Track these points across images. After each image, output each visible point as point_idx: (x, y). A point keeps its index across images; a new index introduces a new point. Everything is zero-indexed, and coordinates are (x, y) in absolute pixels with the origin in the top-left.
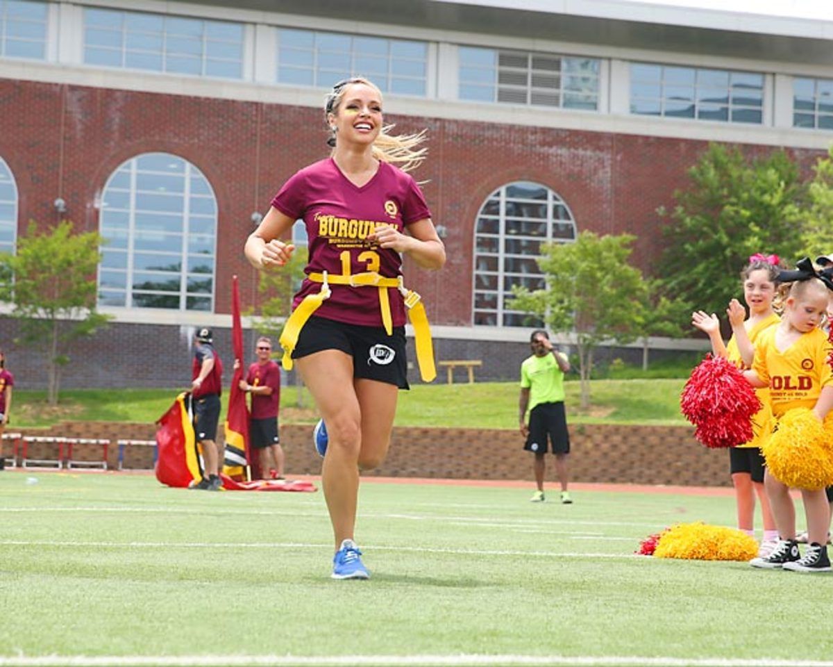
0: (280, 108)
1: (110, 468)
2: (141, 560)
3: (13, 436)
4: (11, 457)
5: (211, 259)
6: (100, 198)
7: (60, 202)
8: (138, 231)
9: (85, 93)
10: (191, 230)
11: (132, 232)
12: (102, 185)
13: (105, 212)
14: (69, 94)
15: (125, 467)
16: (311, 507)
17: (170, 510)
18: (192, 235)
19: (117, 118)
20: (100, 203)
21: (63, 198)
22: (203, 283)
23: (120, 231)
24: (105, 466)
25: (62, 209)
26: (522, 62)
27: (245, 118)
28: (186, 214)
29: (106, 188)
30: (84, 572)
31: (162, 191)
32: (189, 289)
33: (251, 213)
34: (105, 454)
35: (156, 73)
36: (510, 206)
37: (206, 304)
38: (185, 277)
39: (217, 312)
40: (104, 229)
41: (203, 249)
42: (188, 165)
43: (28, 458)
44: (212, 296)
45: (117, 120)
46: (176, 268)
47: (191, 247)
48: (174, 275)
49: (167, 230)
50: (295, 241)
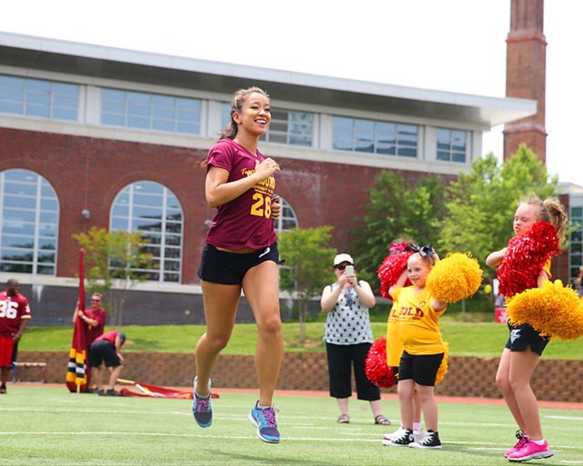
0: (103, 141)
2: (2, 444)
5: (55, 240)
8: (5, 221)
10: (41, 221)
11: (1, 222)
17: (23, 409)
18: (42, 224)
22: (49, 256)
27: (78, 147)
28: (38, 210)
31: (21, 195)
32: (40, 260)
33: (82, 210)
35: (19, 116)
37: (50, 271)
38: (36, 252)
39: (58, 275)
41: (50, 234)
42: (40, 178)
44: (55, 265)
46: (30, 246)
47: (41, 233)
48: (28, 250)
49: (25, 220)
50: (111, 229)
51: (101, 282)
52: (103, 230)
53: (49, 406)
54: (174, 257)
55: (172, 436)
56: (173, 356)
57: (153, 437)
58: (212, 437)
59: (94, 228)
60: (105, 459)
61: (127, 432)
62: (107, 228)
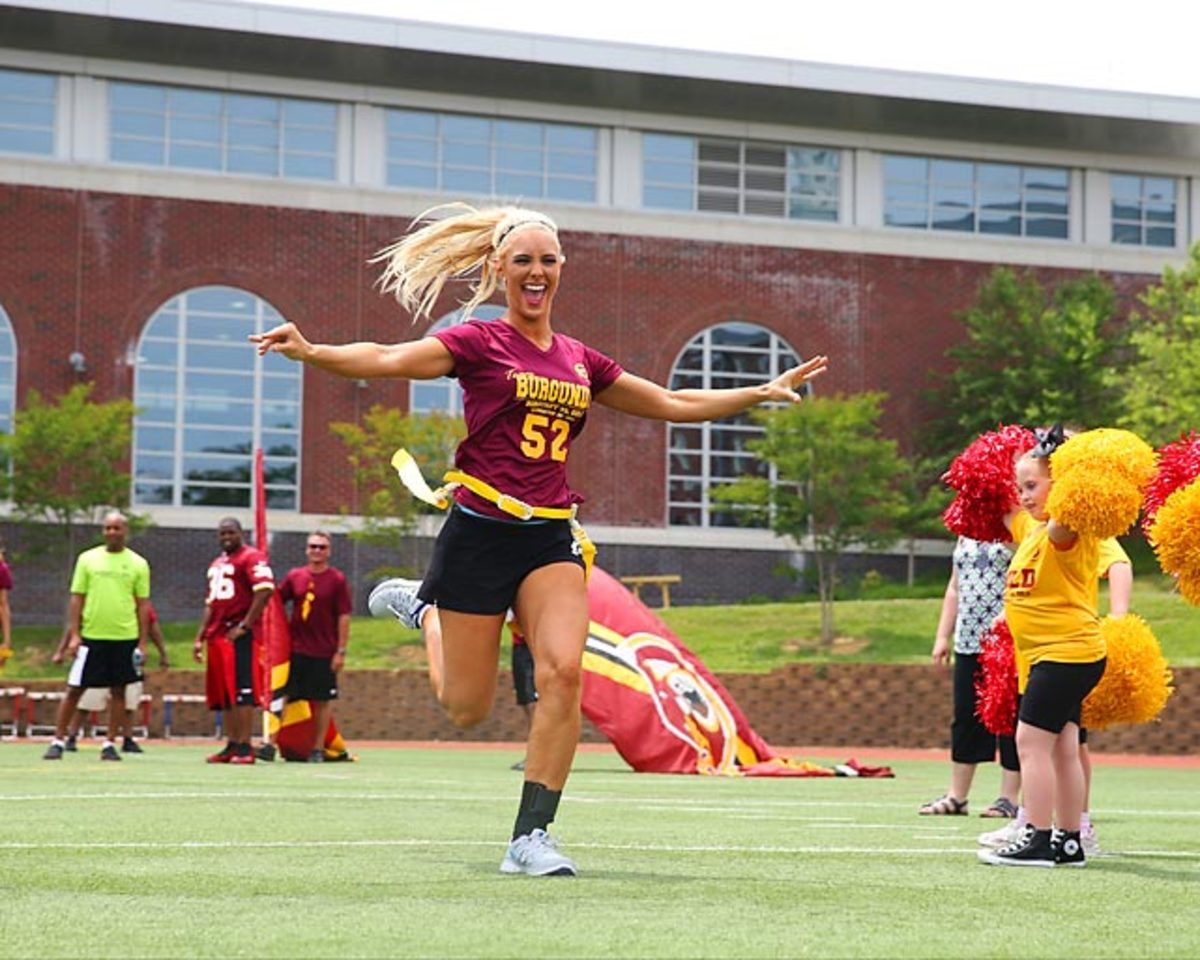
0: (390, 221)
1: (153, 734)
2: (198, 868)
3: (13, 691)
4: (9, 722)
5: (295, 436)
6: (134, 350)
7: (77, 358)
8: (191, 398)
9: (111, 203)
10: (266, 395)
11: (180, 399)
12: (138, 334)
13: (143, 371)
14: (88, 205)
15: (173, 733)
16: (442, 788)
17: (239, 794)
18: (267, 401)
19: (157, 237)
20: (135, 359)
21: (81, 351)
22: (283, 469)
23: (164, 399)
24: (146, 733)
25: (80, 368)
26: (732, 155)
27: (340, 236)
28: (258, 373)
29: (144, 337)
30: (117, 887)
31: (223, 341)
32: (265, 479)
34: (146, 714)
35: (214, 173)
36: (717, 357)
37: (288, 501)
38: (256, 462)
39: (304, 510)
40: (141, 396)
41: (284, 422)
42: (260, 304)
43: (35, 723)
44: (297, 488)
45: (158, 240)
46: (244, 450)
47: (266, 420)
48: (241, 459)
49: (231, 395)
50: (413, 409)
51: (394, 522)
52: (394, 413)
53: (294, 787)
58: (638, 847)
59: (377, 408)
60: (414, 897)
61: (458, 839)
62: (404, 408)
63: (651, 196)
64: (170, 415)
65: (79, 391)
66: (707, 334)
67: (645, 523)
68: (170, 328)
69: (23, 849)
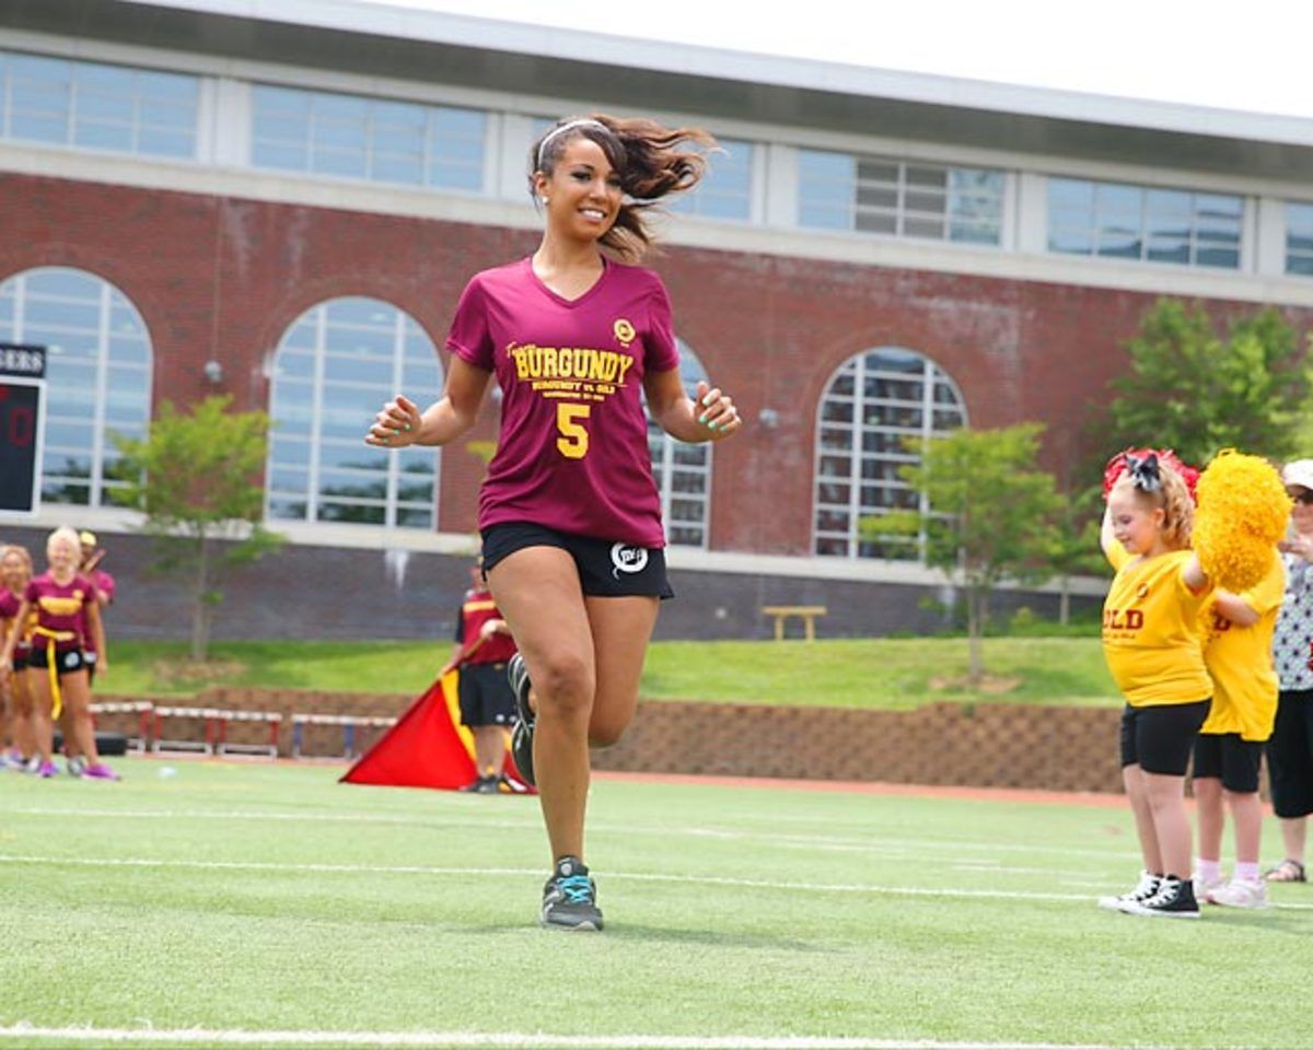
1: (282, 755)
2: (324, 891)
3: (141, 706)
4: (135, 737)
5: (434, 455)
6: (271, 361)
7: (213, 368)
8: (327, 411)
9: (251, 210)
11: (317, 412)
12: (275, 345)
13: (278, 383)
14: (229, 211)
15: (304, 753)
17: (368, 818)
19: (298, 246)
20: (273, 370)
21: (217, 361)
22: (421, 487)
23: (300, 411)
24: (274, 753)
25: (216, 378)
26: (891, 174)
27: (485, 249)
29: (281, 348)
30: (242, 907)
31: (362, 354)
32: (402, 496)
34: (275, 735)
35: (357, 181)
36: (870, 382)
37: (425, 520)
38: (394, 478)
39: (441, 530)
40: (278, 408)
42: (401, 317)
43: (162, 738)
44: (434, 507)
45: (298, 249)
46: (382, 466)
48: (376, 476)
53: (424, 812)
54: (691, 491)
55: (690, 883)
56: (690, 709)
57: (648, 882)
58: (775, 884)
63: (806, 215)
64: (305, 428)
65: (215, 403)
66: (860, 360)
67: (791, 553)
68: (308, 338)
69: (148, 867)
